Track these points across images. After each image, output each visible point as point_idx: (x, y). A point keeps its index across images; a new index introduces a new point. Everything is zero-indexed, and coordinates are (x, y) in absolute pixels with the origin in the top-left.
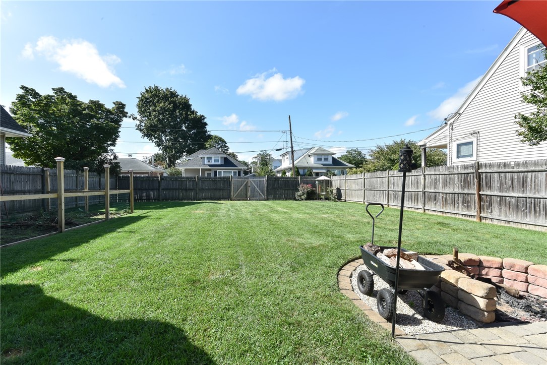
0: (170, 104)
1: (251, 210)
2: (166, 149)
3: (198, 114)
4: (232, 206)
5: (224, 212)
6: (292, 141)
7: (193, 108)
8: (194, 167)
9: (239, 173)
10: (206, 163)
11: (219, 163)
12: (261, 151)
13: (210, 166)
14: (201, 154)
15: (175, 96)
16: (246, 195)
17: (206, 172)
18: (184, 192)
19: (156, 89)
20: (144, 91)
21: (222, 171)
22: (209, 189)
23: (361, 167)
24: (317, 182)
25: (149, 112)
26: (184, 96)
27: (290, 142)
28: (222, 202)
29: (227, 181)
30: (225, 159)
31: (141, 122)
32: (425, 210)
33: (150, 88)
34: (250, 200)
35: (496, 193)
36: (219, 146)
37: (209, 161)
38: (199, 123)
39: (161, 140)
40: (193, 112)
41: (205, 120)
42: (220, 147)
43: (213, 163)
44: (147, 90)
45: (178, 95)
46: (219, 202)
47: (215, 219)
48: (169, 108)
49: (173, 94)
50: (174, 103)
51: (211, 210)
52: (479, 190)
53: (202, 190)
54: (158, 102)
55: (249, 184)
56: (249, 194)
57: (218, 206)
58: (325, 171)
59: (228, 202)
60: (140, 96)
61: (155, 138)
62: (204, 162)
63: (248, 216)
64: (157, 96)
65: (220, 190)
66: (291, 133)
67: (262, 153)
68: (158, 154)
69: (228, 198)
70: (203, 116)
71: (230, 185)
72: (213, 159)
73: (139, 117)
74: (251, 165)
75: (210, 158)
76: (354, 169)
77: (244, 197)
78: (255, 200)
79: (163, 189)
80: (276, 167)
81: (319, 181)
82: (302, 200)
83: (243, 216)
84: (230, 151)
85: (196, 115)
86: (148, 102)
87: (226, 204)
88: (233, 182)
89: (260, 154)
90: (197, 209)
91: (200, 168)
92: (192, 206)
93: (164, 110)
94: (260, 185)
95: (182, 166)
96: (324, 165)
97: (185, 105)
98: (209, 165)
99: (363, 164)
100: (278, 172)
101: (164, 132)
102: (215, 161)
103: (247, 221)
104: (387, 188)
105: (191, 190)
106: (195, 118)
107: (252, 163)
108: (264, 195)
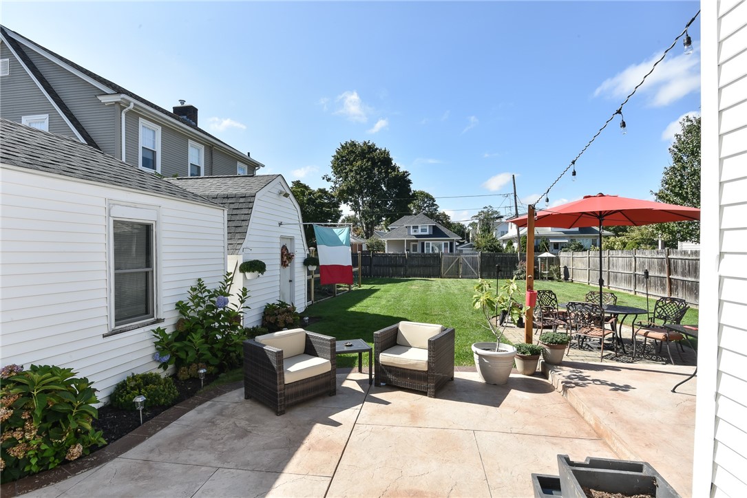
0: (367, 162)
1: (459, 287)
2: (364, 214)
3: (401, 170)
4: (442, 283)
5: (435, 288)
6: (516, 206)
7: (393, 162)
8: (397, 237)
9: (451, 244)
10: (412, 233)
11: (427, 233)
12: (485, 208)
13: (417, 236)
14: (405, 221)
15: (373, 151)
16: (458, 272)
17: (412, 243)
18: (394, 269)
19: (353, 144)
20: (339, 147)
21: (431, 242)
22: (418, 266)
23: (621, 236)
24: (539, 260)
25: (345, 173)
26: (383, 149)
27: (514, 208)
28: (432, 279)
29: (437, 258)
30: (434, 228)
31: (335, 183)
32: (636, 292)
33: (346, 144)
34: (462, 278)
35: (680, 277)
36: (425, 205)
37: (415, 231)
38: (402, 182)
39: (356, 203)
40: (394, 168)
41: (409, 177)
42: (427, 206)
43: (420, 233)
44: (343, 147)
45: (377, 149)
46: (429, 279)
47: (429, 292)
48: (366, 167)
49: (371, 149)
50: (372, 159)
51: (424, 286)
52: (669, 274)
53: (412, 266)
54: (354, 160)
55: (461, 261)
56: (461, 270)
57: (430, 283)
58: (567, 241)
59: (439, 280)
60: (336, 154)
61: (351, 201)
62: (409, 231)
63: (456, 292)
64: (354, 152)
65: (430, 266)
66: (515, 196)
67: (485, 210)
68: (349, 217)
69: (439, 275)
70: (406, 172)
71: (440, 262)
72: (420, 228)
73: (333, 178)
74: (470, 228)
75: (417, 227)
76: (612, 239)
77: (454, 274)
78: (468, 278)
79: (375, 266)
80: (503, 233)
81: (541, 258)
82: (521, 279)
83: (452, 292)
84: (440, 210)
85: (398, 171)
86: (344, 161)
87: (436, 282)
88: (443, 259)
89: (482, 212)
90: (412, 285)
91: (405, 239)
92: (406, 283)
93: (361, 169)
94: (473, 261)
95: (385, 237)
96: (565, 232)
97: (385, 161)
98: (415, 236)
99: (627, 231)
100: (504, 241)
101: (360, 193)
102: (422, 230)
103: (454, 295)
104: (607, 268)
105: (401, 266)
106: (397, 175)
107: (470, 225)
108: (477, 273)
